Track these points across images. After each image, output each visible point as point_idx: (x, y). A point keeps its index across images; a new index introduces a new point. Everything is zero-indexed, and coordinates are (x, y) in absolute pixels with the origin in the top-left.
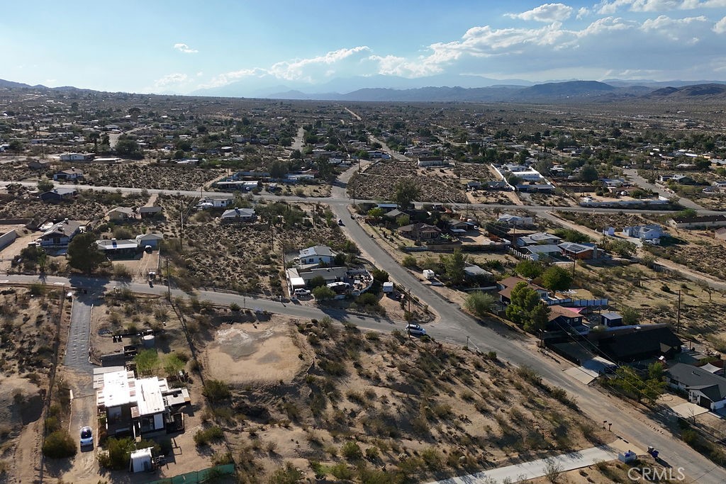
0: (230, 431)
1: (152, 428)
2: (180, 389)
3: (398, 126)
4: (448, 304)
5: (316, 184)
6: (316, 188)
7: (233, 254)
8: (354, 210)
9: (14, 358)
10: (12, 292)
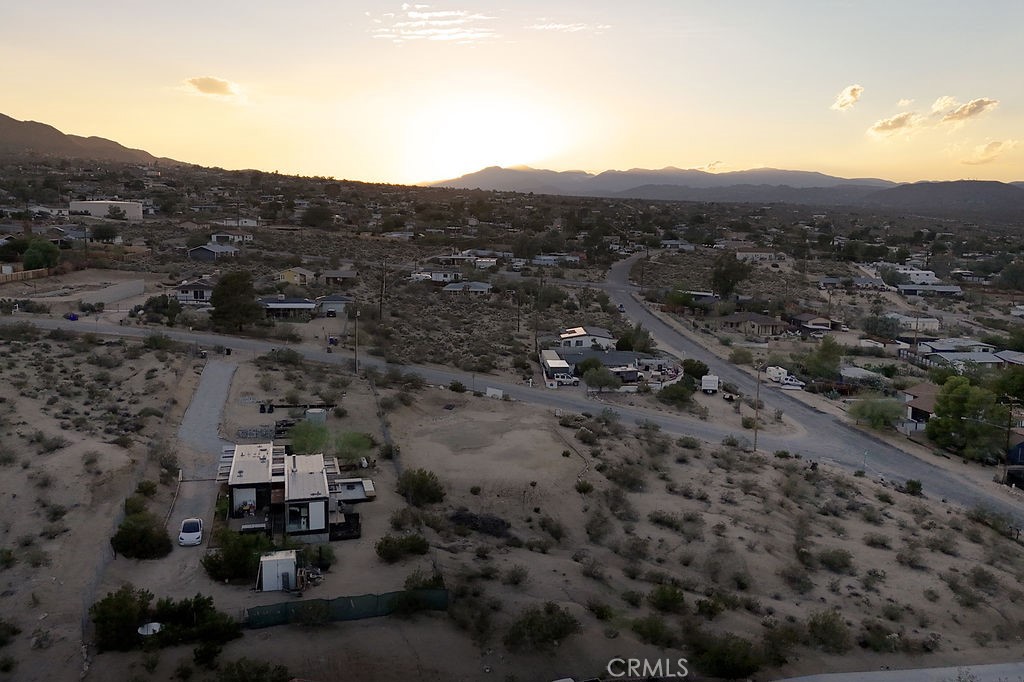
0: (444, 549)
1: (304, 527)
2: (360, 480)
3: (699, 220)
4: (816, 414)
5: (582, 267)
6: (582, 271)
7: (457, 329)
8: (643, 297)
9: (101, 418)
10: (119, 344)
